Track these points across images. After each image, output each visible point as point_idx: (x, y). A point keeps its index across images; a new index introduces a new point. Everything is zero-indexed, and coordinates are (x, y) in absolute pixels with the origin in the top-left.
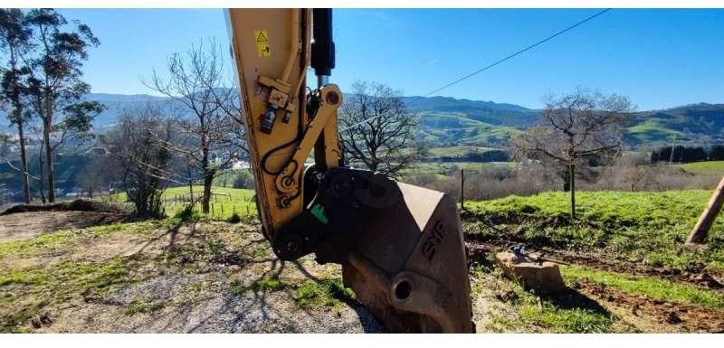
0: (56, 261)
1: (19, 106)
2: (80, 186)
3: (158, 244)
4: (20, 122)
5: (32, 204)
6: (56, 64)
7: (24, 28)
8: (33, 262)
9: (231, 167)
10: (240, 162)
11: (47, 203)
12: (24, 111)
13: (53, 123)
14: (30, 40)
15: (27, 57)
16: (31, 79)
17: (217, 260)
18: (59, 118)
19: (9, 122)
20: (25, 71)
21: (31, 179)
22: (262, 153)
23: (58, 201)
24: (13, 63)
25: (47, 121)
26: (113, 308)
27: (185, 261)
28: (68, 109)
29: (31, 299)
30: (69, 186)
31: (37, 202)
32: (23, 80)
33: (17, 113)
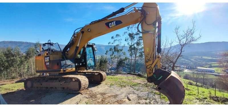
0: (129, 81)
1: (131, 52)
2: (140, 71)
3: (144, 83)
4: (131, 56)
5: (131, 73)
6: (138, 43)
7: (134, 36)
8: (126, 80)
9: (183, 71)
10: (187, 70)
11: (134, 73)
12: (132, 53)
13: (137, 56)
14: (135, 39)
15: (134, 42)
16: (134, 47)
17: (153, 88)
18: (138, 55)
19: (130, 56)
20: (133, 45)
21: (132, 68)
22: (147, 65)
23: (136, 73)
24: (131, 44)
25: (136, 55)
26: (133, 88)
27: (147, 86)
28: (139, 53)
29: (125, 84)
30: (139, 71)
31: (132, 73)
32: (133, 47)
33: (131, 54)
